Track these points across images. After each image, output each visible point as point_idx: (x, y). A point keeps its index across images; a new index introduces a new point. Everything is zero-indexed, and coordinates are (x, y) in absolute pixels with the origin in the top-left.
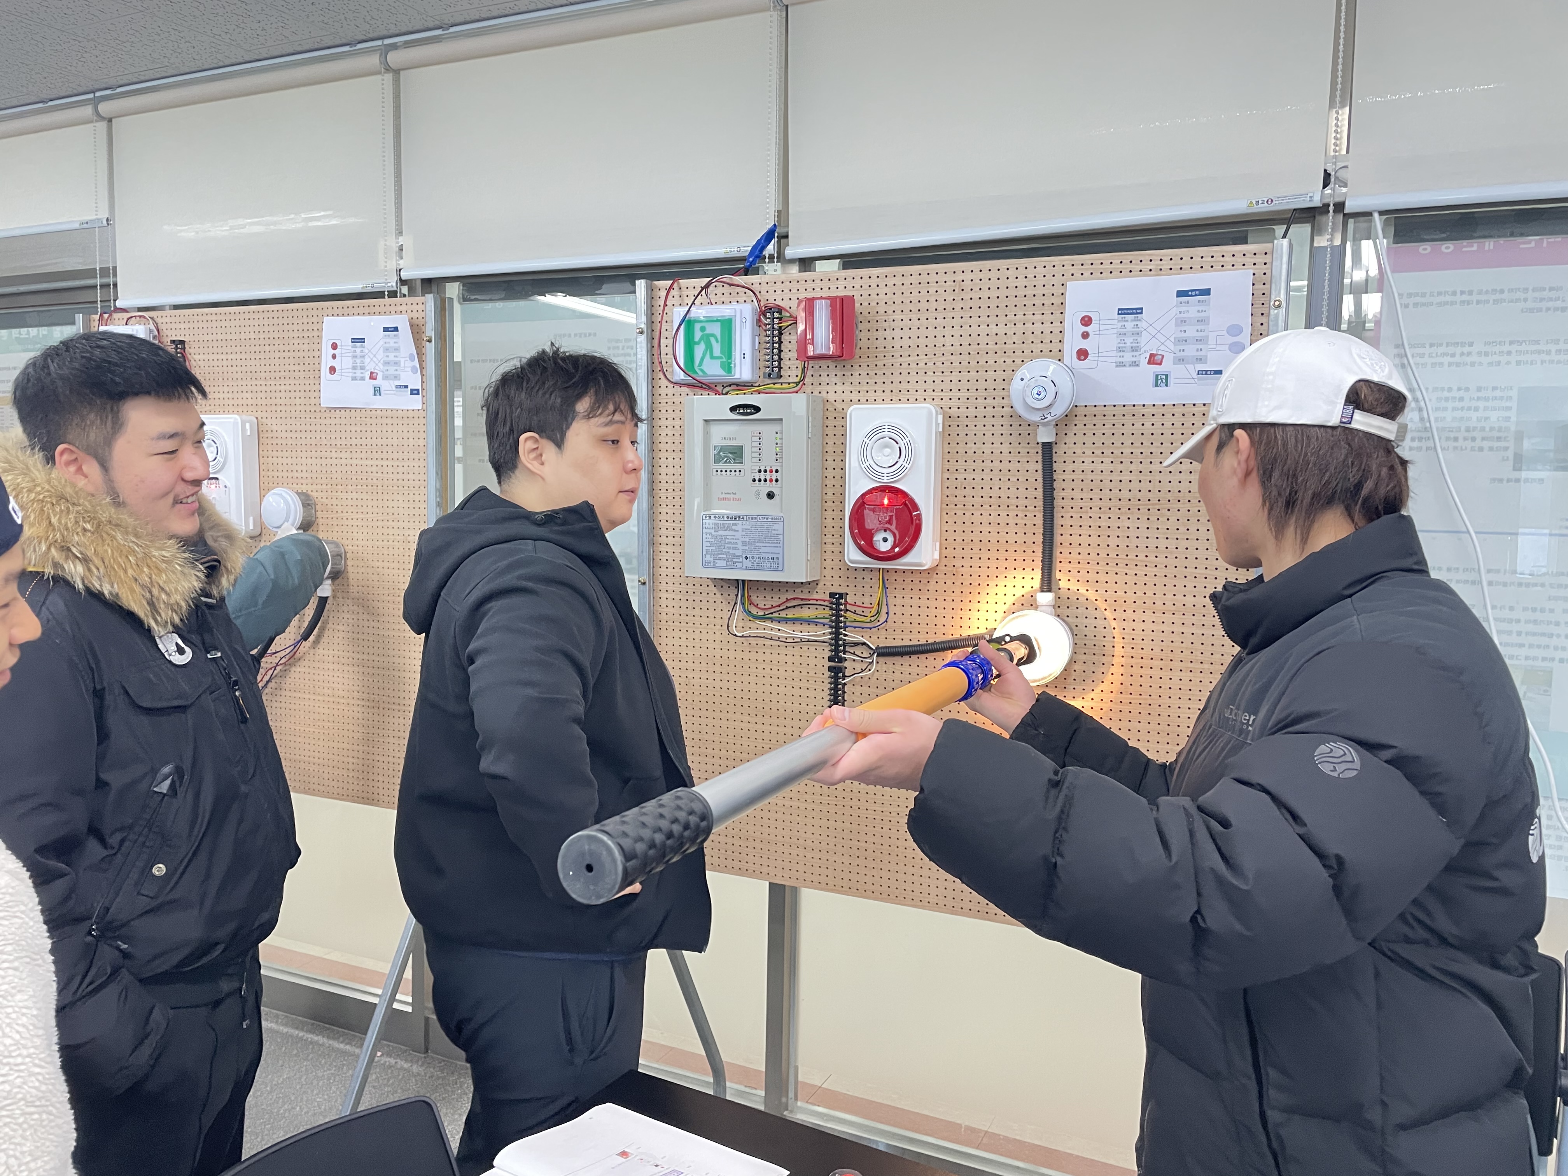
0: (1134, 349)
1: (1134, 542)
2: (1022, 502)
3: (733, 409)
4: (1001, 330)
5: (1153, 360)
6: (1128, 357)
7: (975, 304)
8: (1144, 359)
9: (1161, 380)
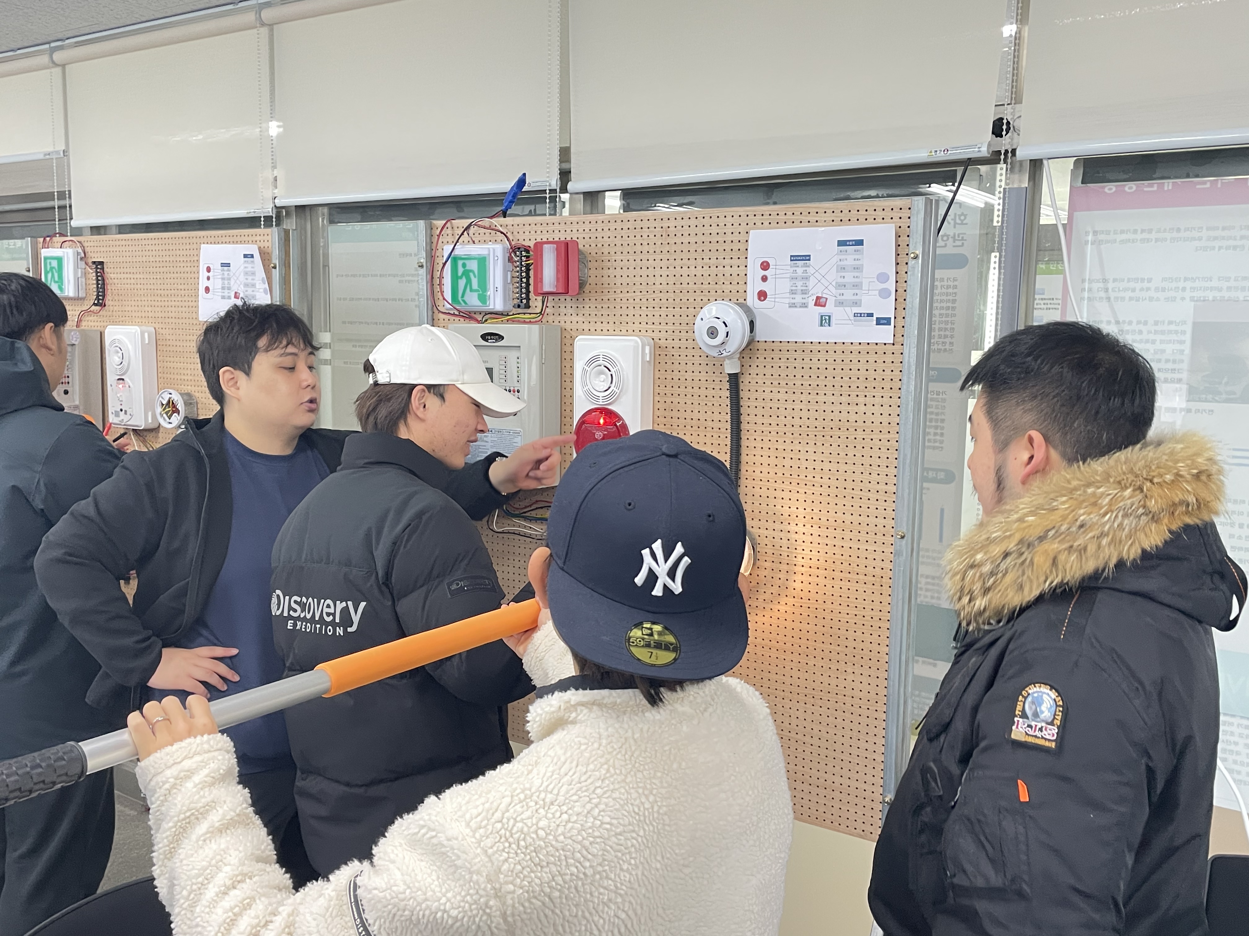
0: (804, 292)
3: (483, 337)
4: (699, 271)
5: (819, 302)
6: (798, 299)
7: (678, 248)
8: (811, 301)
9: (826, 321)
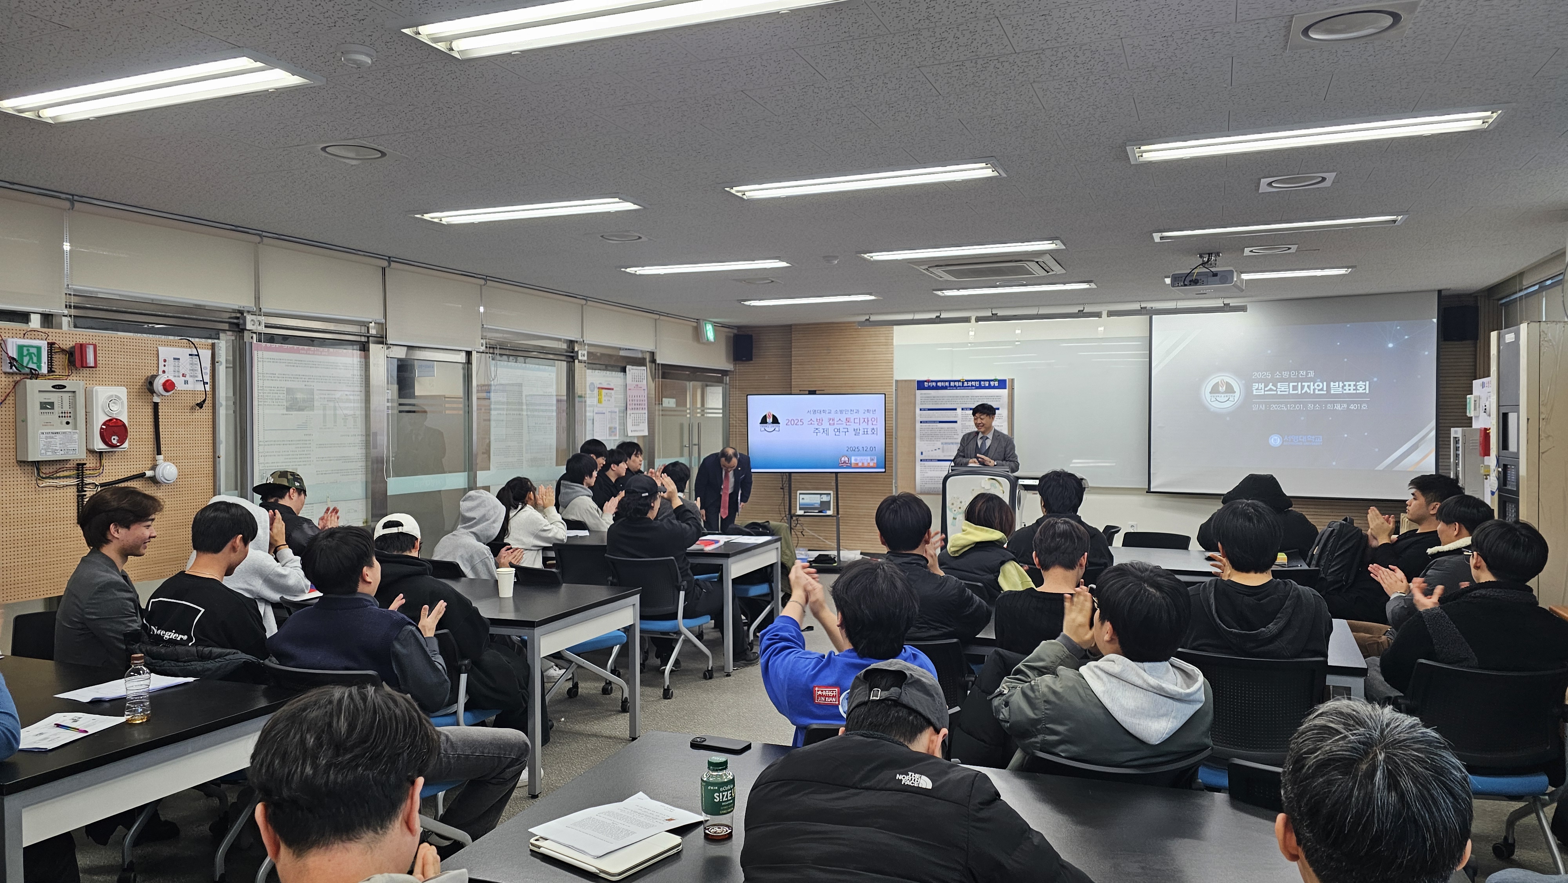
0: (178, 372)
1: (181, 436)
2: (147, 423)
3: (53, 387)
4: (138, 361)
5: (184, 375)
6: (177, 374)
7: (128, 350)
8: (181, 376)
9: (186, 382)
